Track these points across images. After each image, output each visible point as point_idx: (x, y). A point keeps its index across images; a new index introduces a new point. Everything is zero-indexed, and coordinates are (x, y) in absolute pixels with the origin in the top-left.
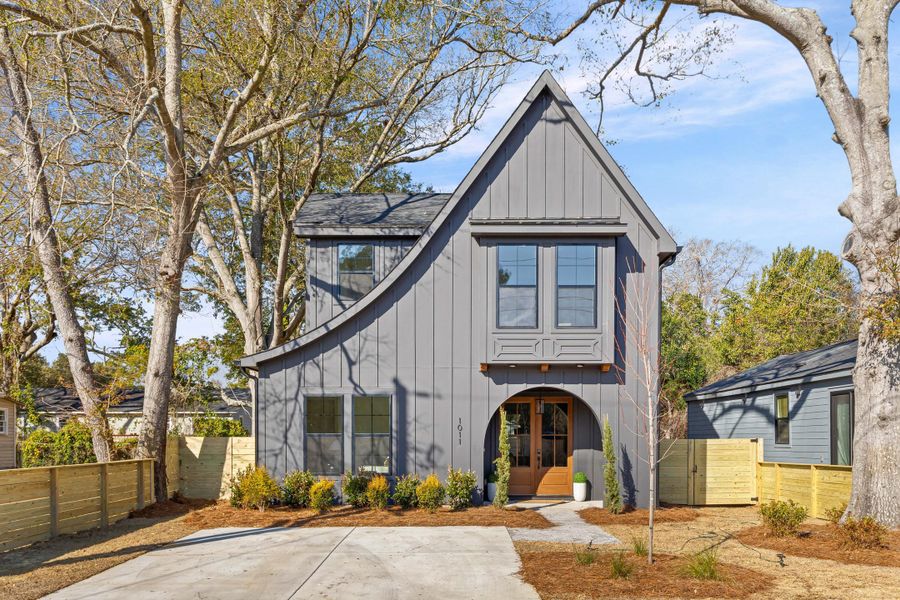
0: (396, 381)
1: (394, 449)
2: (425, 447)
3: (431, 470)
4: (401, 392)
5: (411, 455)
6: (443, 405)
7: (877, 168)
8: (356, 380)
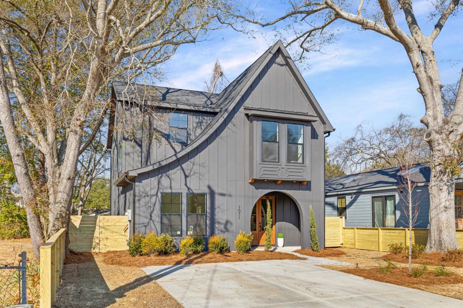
0: (209, 187)
1: (208, 222)
2: (224, 222)
3: (226, 233)
4: (212, 193)
5: (217, 225)
6: (231, 200)
8: (188, 185)
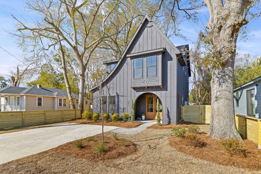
0: (117, 93)
1: (116, 108)
2: (122, 108)
6: (125, 98)
7: (215, 8)
8: (109, 93)
